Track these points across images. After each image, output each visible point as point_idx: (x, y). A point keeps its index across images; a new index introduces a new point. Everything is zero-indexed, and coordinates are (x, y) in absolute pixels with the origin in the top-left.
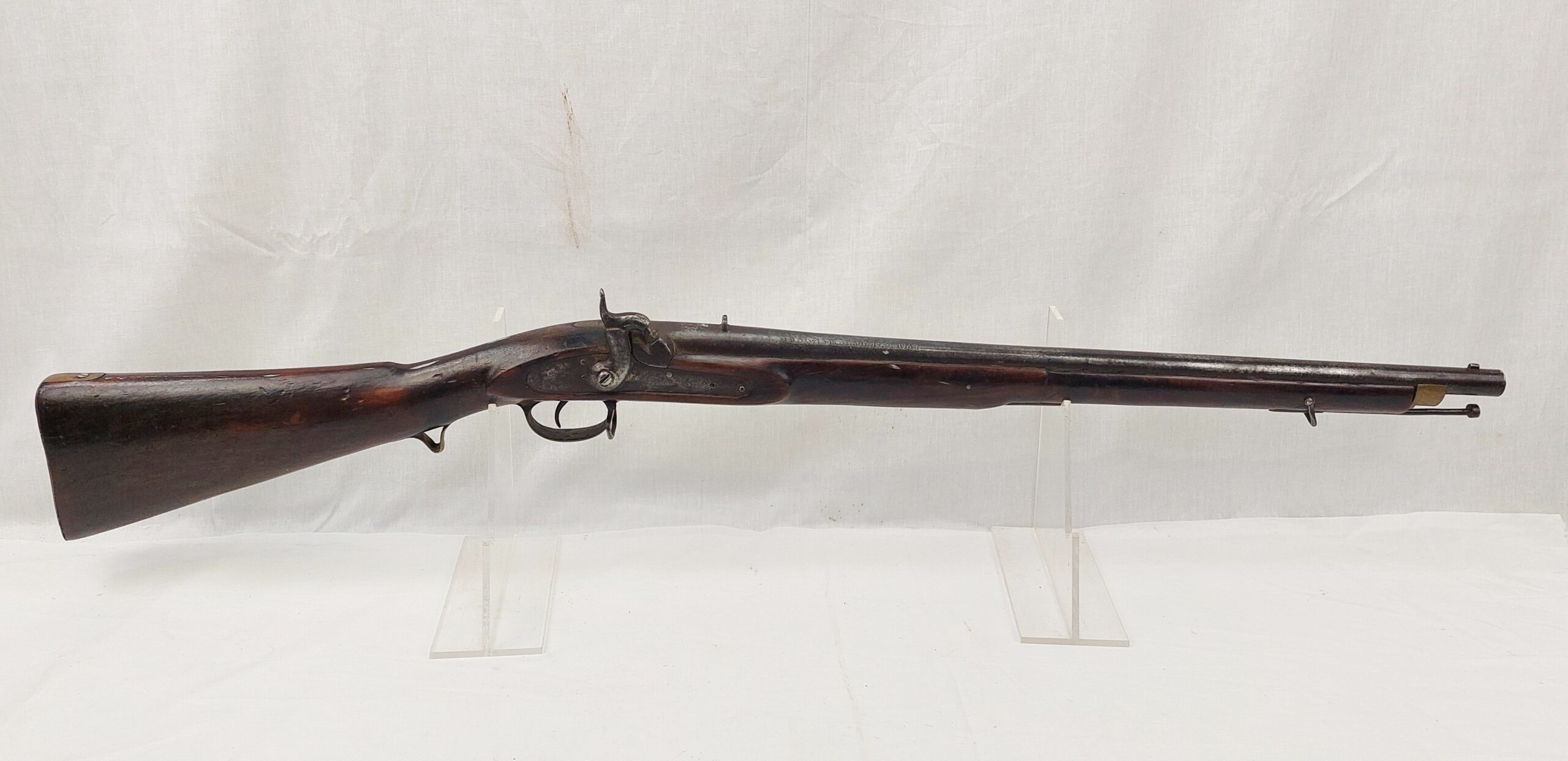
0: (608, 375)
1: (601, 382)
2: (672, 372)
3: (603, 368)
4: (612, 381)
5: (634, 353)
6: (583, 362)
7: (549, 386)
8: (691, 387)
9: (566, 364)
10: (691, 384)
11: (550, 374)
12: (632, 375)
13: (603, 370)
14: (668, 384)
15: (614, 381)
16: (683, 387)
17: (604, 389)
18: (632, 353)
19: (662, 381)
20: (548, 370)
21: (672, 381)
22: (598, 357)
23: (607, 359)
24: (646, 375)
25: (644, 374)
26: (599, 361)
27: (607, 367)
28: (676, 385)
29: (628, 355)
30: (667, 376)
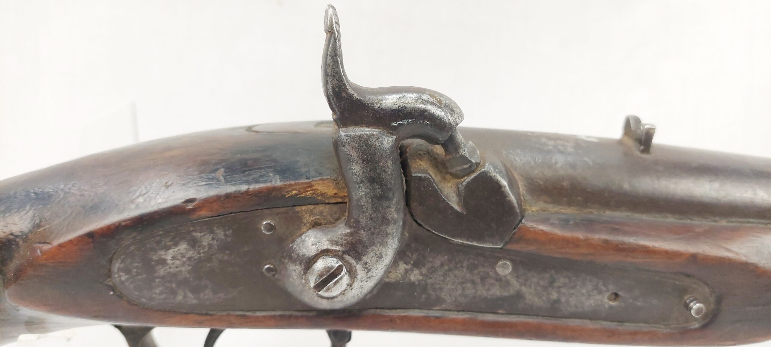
0: (340, 268)
1: (320, 286)
2: (512, 261)
3: (326, 245)
4: (350, 285)
5: (414, 205)
6: (270, 227)
7: (173, 293)
8: (558, 301)
9: (220, 233)
10: (558, 292)
11: (174, 258)
12: (402, 267)
13: (325, 253)
14: (496, 292)
15: (356, 285)
16: (536, 300)
17: (324, 305)
18: (408, 203)
19: (484, 284)
20: (168, 248)
21: (508, 283)
22: (312, 213)
23: (337, 220)
24: (442, 265)
25: (437, 263)
26: (315, 225)
27: (337, 244)
28: (519, 296)
29: (397, 210)
30: (499, 270)
